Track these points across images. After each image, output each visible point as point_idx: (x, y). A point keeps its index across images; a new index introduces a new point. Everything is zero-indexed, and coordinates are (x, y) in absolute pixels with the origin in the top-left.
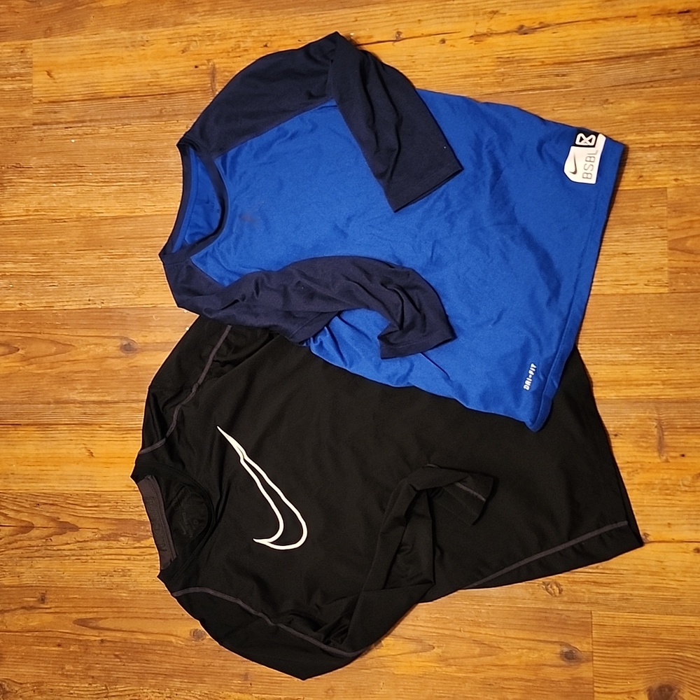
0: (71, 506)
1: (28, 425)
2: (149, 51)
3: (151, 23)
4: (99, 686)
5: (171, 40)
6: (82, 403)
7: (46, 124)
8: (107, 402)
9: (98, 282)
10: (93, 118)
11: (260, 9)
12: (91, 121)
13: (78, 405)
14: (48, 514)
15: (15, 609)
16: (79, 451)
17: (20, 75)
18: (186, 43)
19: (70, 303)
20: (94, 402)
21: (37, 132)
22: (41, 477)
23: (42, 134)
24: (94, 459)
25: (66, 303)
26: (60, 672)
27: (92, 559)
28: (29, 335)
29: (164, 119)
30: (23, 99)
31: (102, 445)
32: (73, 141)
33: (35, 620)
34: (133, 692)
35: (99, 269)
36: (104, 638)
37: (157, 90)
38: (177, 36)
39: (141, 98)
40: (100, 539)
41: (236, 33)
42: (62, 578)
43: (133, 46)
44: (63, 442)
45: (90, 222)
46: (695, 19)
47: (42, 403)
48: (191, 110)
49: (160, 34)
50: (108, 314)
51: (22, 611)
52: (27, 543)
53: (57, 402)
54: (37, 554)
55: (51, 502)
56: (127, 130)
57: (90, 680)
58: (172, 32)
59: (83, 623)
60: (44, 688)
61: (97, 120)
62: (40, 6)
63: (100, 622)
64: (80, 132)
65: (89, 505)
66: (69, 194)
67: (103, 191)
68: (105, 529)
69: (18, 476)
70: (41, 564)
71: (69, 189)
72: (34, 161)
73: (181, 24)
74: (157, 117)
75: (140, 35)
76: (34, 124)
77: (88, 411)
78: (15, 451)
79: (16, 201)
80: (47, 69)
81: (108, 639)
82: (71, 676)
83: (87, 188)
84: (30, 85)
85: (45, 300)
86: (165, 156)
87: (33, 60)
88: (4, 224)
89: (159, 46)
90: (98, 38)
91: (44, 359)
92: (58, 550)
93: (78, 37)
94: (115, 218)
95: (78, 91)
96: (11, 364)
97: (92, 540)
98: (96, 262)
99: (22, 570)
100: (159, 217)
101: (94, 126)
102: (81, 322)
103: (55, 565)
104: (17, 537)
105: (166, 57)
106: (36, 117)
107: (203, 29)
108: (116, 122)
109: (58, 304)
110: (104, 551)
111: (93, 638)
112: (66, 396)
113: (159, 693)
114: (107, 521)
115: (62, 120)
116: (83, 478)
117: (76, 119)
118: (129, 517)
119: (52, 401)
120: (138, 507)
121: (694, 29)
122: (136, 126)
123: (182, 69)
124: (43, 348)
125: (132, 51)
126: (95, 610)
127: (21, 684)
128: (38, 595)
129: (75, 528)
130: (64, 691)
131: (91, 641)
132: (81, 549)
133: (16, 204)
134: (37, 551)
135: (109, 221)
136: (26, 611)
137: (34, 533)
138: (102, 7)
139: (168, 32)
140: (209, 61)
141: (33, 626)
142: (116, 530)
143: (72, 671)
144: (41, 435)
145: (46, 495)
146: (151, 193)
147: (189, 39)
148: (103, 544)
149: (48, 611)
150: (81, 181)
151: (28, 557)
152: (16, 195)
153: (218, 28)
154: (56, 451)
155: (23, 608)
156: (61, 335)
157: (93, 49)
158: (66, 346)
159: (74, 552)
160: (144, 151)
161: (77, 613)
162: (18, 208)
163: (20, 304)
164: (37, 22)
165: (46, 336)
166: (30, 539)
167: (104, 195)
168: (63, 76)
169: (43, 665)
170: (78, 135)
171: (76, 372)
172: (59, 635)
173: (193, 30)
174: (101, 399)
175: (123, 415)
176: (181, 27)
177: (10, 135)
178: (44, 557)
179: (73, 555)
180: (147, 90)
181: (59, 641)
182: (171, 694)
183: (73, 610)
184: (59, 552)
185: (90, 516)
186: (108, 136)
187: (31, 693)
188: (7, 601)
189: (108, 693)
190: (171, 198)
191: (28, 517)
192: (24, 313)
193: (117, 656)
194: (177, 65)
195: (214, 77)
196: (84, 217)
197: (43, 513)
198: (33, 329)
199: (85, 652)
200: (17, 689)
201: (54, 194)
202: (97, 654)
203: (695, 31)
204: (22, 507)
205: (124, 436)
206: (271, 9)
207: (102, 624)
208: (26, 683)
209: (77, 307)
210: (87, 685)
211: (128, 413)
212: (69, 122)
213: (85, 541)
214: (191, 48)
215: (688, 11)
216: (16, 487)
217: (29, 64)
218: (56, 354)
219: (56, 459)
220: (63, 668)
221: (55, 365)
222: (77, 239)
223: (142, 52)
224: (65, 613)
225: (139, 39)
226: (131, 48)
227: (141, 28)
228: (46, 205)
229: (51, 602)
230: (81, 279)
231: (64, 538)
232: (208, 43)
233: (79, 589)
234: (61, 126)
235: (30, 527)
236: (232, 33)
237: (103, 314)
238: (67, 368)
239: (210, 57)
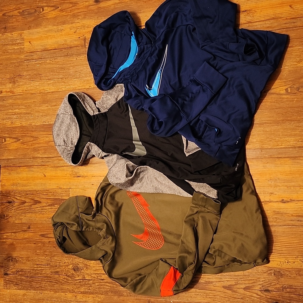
0: (38, 194)
1: (24, 166)
2: (63, 33)
3: (64, 23)
4: (48, 258)
5: (71, 29)
6: (42, 158)
7: (29, 60)
8: (50, 157)
9: (47, 115)
10: (45, 57)
11: (101, 16)
12: (44, 58)
13: (40, 159)
14: (31, 198)
15: (20, 231)
16: (41, 175)
17: (20, 43)
18: (76, 29)
19: (37, 123)
20: (46, 157)
21: (26, 63)
22: (28, 185)
23: (28, 64)
24: (46, 178)
25: (36, 123)
26: (35, 253)
27: (45, 213)
28: (24, 135)
29: (69, 56)
30: (21, 51)
31: (49, 173)
32: (38, 66)
33: (26, 235)
34: (60, 259)
35: (47, 110)
36: (50, 241)
37: (66, 46)
38: (72, 27)
39: (61, 49)
40: (48, 206)
41: (93, 25)
42: (36, 220)
43: (58, 31)
44: (36, 172)
45: (44, 94)
46: (248, 13)
47: (29, 158)
48: (77, 53)
49: (67, 27)
50: (50, 126)
51: (22, 232)
52: (24, 208)
53: (33, 158)
54: (27, 212)
55: (32, 193)
56: (56, 61)
57: (45, 256)
58: (71, 26)
59: (43, 235)
60: (29, 259)
61: (46, 58)
62: (27, 19)
63: (48, 235)
64: (40, 62)
65: (44, 194)
66: (37, 84)
67: (48, 83)
68: (50, 202)
69: (20, 185)
70: (29, 215)
71: (37, 82)
72: (25, 73)
73: (74, 23)
74: (66, 56)
75: (60, 27)
76: (25, 60)
77: (44, 161)
78: (20, 176)
79: (19, 88)
80: (29, 41)
81: (51, 241)
82: (39, 255)
83: (43, 82)
84: (24, 47)
85: (29, 122)
86: (69, 70)
87: (25, 38)
88: (15, 96)
89: (67, 31)
90: (46, 29)
91: (29, 143)
92: (34, 210)
93: (39, 29)
94: (52, 92)
95: (39, 48)
96: (18, 145)
97: (45, 206)
98: (46, 108)
99: (22, 218)
100: (67, 91)
101: (45, 60)
102: (41, 129)
103: (33, 215)
104: (20, 206)
105: (69, 35)
106: (25, 58)
107: (81, 24)
108: (52, 58)
109: (33, 123)
110: (50, 210)
111: (46, 241)
112: (36, 156)
113: (69, 260)
114: (51, 199)
115: (34, 58)
116: (42, 184)
117: (39, 58)
118: (58, 198)
119: (31, 157)
120: (61, 194)
121: (248, 17)
122: (59, 59)
123: (74, 39)
124: (29, 139)
125: (57, 33)
126: (47, 231)
127: (22, 258)
128: (27, 226)
129: (40, 202)
130: (36, 260)
131: (46, 242)
132: (42, 209)
133: (19, 89)
134: (27, 211)
135: (50, 93)
136: (24, 232)
137: (26, 204)
138: (47, 18)
139: (70, 26)
140: (83, 35)
141: (26, 237)
142: (54, 202)
143: (39, 253)
144: (28, 170)
145: (30, 191)
146: (64, 83)
147: (77, 28)
148: (49, 207)
149: (31, 232)
150: (41, 80)
151: (24, 213)
152: (19, 85)
153: (86, 24)
154: (33, 175)
155: (23, 231)
156: (34, 134)
157: (44, 33)
158: (36, 138)
159: (39, 211)
160: (62, 68)
161: (41, 232)
162: (20, 90)
163: (21, 124)
164: (26, 24)
165: (30, 135)
166: (25, 207)
167: (49, 84)
168: (34, 43)
169: (29, 251)
170: (40, 63)
171: (39, 147)
172: (35, 240)
173: (78, 25)
174: (48, 156)
175: (55, 162)
176: (74, 24)
177: (17, 64)
178: (29, 213)
179: (39, 212)
180: (62, 47)
181: (35, 242)
182: (73, 260)
183: (39, 231)
184: (34, 211)
185: (45, 198)
186: (50, 64)
187: (25, 261)
188: (17, 229)
189: (51, 260)
190: (71, 84)
191: (24, 199)
192: (22, 127)
193: (54, 247)
194: (73, 37)
195: (85, 41)
196: (42, 92)
197: (29, 197)
198: (25, 132)
199: (43, 246)
200: (21, 260)
201: (32, 84)
202: (48, 246)
203: (248, 18)
204: (22, 195)
205: (56, 169)
206: (104, 16)
207: (49, 236)
208: (24, 257)
209: (40, 124)
210: (44, 258)
211: (57, 161)
212: (36, 59)
213: (43, 207)
214: (77, 31)
215: (246, 11)
216: (20, 188)
217: (23, 39)
218: (33, 141)
219: (33, 178)
220: (36, 252)
221: (33, 145)
222: (39, 100)
223: (61, 33)
224: (37, 232)
225: (60, 29)
226: (57, 32)
227: (60, 25)
228: (29, 88)
229: (32, 228)
230: (41, 114)
231: (36, 206)
232: (83, 29)
233: (41, 224)
234: (34, 60)
235: (25, 202)
236: (91, 25)
237: (49, 126)
238: (37, 146)
239: (84, 34)
